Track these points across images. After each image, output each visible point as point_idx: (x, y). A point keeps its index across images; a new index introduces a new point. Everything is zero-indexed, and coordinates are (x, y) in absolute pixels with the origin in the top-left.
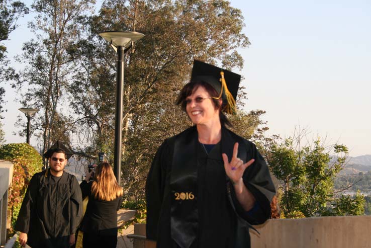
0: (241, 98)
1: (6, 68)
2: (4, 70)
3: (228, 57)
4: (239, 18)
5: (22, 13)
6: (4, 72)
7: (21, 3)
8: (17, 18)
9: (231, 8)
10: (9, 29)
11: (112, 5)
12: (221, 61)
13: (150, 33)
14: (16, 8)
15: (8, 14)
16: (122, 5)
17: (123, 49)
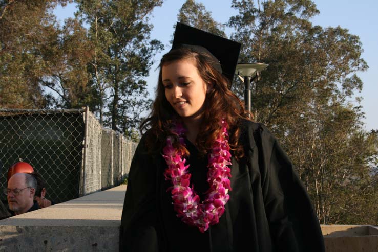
0: (360, 117)
1: (146, 99)
2: (144, 101)
3: (348, 80)
4: (358, 44)
5: (158, 50)
6: (144, 103)
7: (157, 41)
8: (154, 55)
9: (349, 35)
10: (148, 65)
11: (239, 38)
12: (341, 84)
13: (273, 61)
14: (154, 46)
15: (147, 52)
16: (248, 38)
17: (249, 78)
